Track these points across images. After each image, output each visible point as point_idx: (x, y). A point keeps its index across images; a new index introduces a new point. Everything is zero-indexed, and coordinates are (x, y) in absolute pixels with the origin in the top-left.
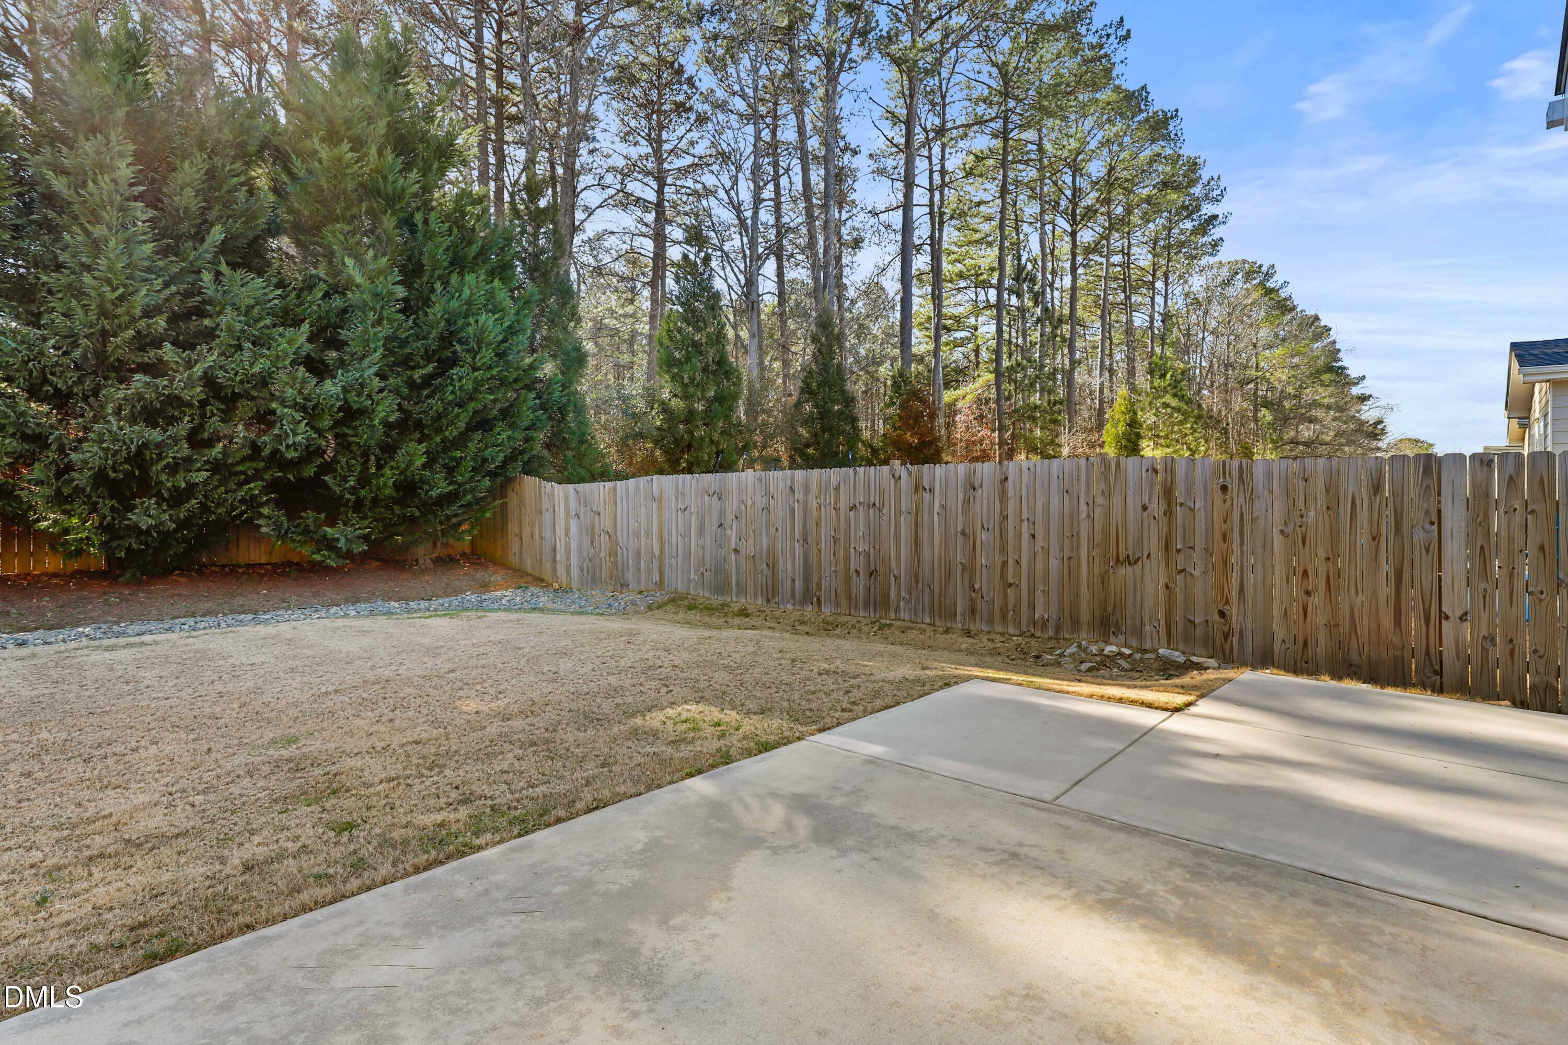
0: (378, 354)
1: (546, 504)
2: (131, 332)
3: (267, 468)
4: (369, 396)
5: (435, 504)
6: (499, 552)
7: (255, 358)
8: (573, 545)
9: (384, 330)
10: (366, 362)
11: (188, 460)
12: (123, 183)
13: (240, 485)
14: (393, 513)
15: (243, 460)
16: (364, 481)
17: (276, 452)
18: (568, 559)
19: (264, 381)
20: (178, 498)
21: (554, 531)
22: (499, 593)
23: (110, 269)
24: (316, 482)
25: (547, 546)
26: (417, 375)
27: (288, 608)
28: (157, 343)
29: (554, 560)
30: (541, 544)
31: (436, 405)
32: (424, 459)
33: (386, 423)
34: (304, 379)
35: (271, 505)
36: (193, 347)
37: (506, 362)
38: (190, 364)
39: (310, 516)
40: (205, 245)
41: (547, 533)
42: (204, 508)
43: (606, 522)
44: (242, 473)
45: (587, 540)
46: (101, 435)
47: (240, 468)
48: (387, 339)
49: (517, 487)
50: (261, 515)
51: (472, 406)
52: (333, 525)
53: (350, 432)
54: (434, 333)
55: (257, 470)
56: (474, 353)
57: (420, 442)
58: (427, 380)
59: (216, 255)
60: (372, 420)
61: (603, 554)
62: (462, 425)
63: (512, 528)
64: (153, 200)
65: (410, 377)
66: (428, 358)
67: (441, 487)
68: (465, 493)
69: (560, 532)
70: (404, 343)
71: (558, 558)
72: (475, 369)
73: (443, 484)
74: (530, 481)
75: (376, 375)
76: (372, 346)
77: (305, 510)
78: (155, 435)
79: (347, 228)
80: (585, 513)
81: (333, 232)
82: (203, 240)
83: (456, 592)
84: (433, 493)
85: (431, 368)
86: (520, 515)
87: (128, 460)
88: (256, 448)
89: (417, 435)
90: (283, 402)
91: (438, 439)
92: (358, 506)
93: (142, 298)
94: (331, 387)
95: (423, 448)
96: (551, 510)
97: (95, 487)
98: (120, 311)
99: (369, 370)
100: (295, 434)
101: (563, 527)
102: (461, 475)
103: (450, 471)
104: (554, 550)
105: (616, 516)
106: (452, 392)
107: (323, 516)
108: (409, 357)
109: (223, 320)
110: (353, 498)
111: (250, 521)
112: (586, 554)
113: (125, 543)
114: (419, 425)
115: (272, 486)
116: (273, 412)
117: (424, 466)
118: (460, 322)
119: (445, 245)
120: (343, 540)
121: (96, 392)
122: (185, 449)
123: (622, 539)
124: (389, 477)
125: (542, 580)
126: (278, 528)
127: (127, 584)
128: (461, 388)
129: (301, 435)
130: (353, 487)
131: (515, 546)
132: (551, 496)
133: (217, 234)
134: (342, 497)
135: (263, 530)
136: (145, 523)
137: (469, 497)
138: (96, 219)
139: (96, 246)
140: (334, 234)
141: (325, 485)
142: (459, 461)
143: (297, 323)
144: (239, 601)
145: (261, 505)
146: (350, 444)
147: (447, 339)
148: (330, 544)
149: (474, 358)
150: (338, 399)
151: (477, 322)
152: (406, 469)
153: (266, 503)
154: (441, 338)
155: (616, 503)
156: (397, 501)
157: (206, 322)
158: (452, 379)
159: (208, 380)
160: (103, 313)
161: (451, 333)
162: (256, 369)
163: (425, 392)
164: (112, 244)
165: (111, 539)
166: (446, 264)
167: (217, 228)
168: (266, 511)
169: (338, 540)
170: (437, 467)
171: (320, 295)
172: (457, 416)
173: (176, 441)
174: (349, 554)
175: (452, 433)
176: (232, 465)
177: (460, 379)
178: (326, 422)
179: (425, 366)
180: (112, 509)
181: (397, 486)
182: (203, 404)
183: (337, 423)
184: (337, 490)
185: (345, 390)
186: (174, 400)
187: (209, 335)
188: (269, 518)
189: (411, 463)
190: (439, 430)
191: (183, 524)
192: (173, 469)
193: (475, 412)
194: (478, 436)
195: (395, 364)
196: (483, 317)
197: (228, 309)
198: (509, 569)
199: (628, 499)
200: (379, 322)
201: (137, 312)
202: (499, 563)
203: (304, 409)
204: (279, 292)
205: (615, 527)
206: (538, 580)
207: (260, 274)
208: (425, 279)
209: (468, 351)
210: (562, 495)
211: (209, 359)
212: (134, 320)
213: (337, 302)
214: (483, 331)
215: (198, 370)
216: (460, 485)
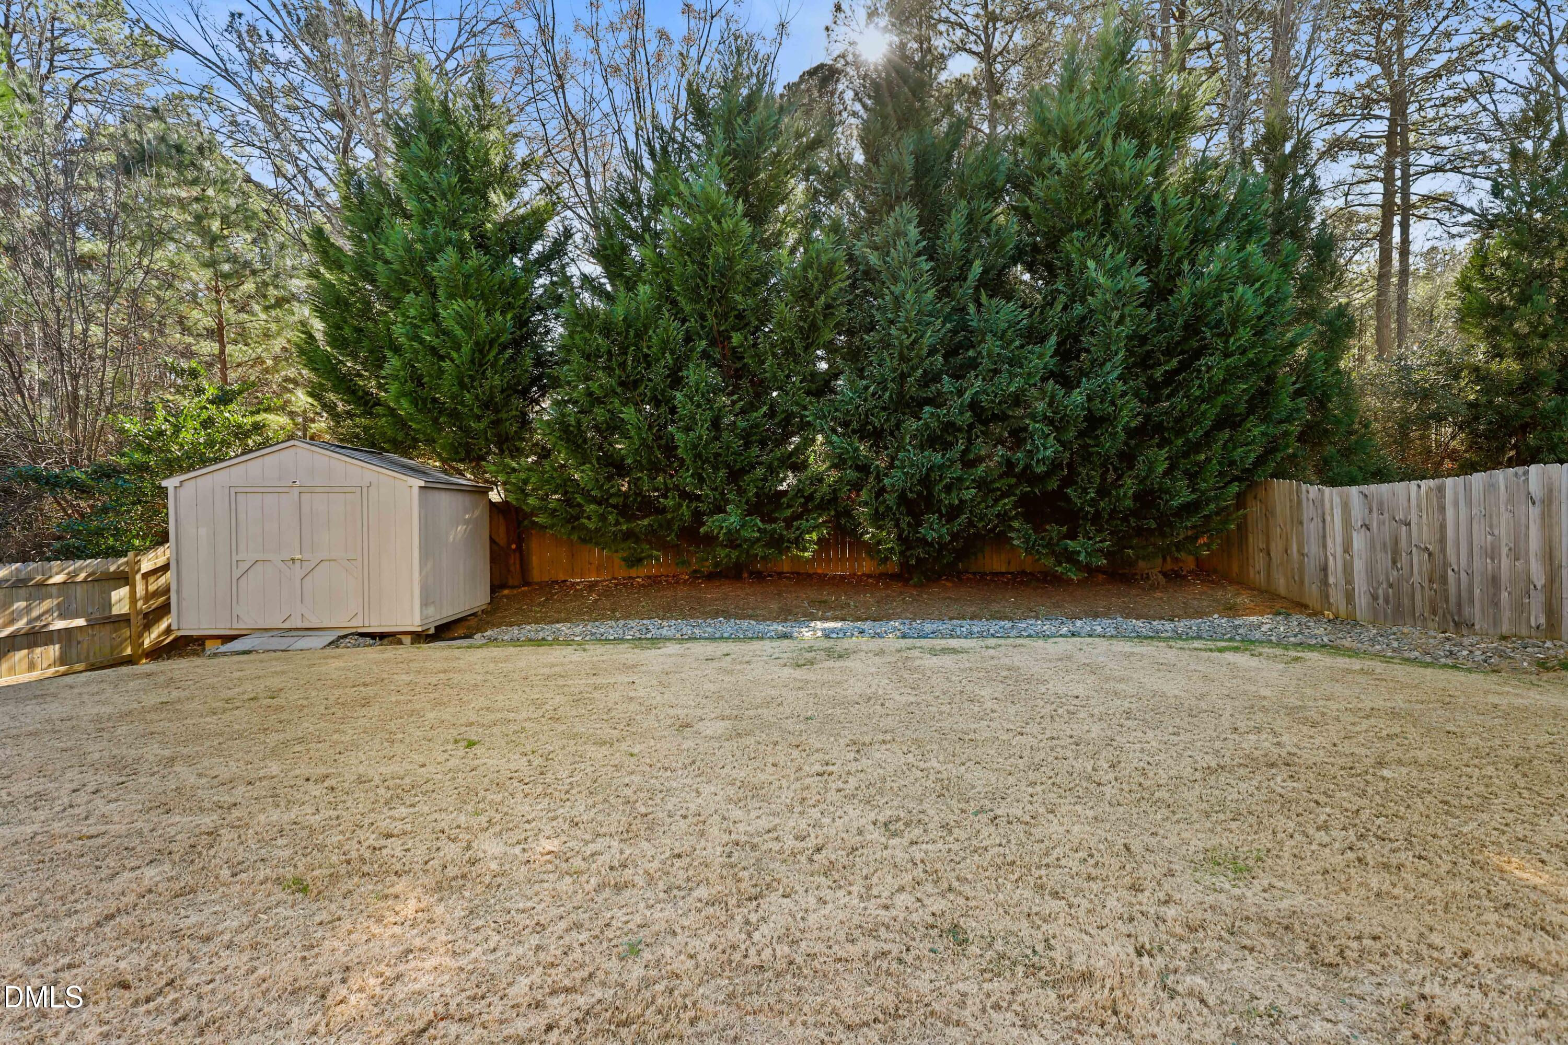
0: (1121, 355)
1: (1308, 511)
2: (920, 371)
3: (1017, 485)
4: (1113, 403)
5: (1174, 515)
6: (1235, 568)
7: (1012, 376)
8: (1359, 565)
9: (1125, 330)
10: (1108, 366)
11: (960, 479)
12: (912, 242)
13: (996, 501)
14: (1129, 526)
15: (1001, 477)
16: (1103, 492)
17: (1028, 467)
18: (1349, 581)
19: (1017, 400)
20: (953, 513)
21: (1325, 546)
22: (1254, 619)
23: (908, 320)
24: (1060, 494)
25: (1311, 566)
26: (1158, 374)
27: (1037, 618)
28: (937, 379)
29: (1325, 582)
30: (1302, 563)
31: (1180, 402)
32: (1166, 465)
33: (1127, 430)
34: (1053, 391)
35: (1021, 519)
36: (962, 377)
37: (1265, 343)
38: (960, 393)
39: (1054, 530)
40: (968, 282)
41: (1313, 548)
42: (971, 523)
43: (1422, 533)
44: (998, 489)
45: (1384, 560)
46: (903, 461)
47: (997, 485)
48: (1129, 338)
49: (1261, 494)
50: (1012, 529)
51: (1221, 399)
52: (1073, 537)
53: (1091, 442)
54: (1180, 321)
55: (1010, 486)
56: (1225, 336)
57: (1160, 446)
58: (1170, 377)
59: (977, 289)
60: (1115, 427)
61: (1416, 578)
62: (1208, 423)
63: (1255, 541)
64: (930, 253)
65: (1151, 378)
66: (1169, 353)
67: (1184, 496)
68: (1208, 501)
69: (1335, 545)
70: (1144, 340)
71: (1331, 580)
72: (1227, 355)
73: (1185, 492)
74: (1281, 488)
75: (1119, 378)
76: (1113, 348)
77: (1049, 523)
78: (938, 458)
79: (1082, 234)
80: (1381, 523)
81: (1071, 241)
82: (965, 279)
83: (1199, 614)
84: (1174, 503)
85: (1174, 363)
86: (1267, 527)
87: (920, 482)
88: (1010, 464)
89: (1157, 440)
90: (1033, 417)
91: (1180, 442)
92: (1096, 518)
93: (929, 339)
94: (1078, 396)
95: (1164, 453)
96: (1317, 521)
97: (899, 505)
98: (913, 354)
99: (1112, 373)
100: (1045, 448)
101: (1339, 539)
102: (1205, 481)
103: (1192, 477)
104: (1325, 569)
105: (1443, 527)
106: (1200, 386)
107: (1065, 529)
108: (1149, 354)
109: (984, 348)
110: (1092, 510)
111: (1003, 533)
112: (1382, 578)
113: (915, 552)
114: (1159, 428)
115: (1023, 501)
116: (1025, 429)
117: (1166, 473)
118: (1209, 304)
119: (1185, 222)
120: (1083, 555)
121: (898, 426)
122: (957, 471)
123: (1457, 556)
124: (1129, 485)
125: (1306, 607)
126: (1027, 541)
127: (915, 586)
128: (1210, 379)
129: (1049, 450)
130: (1092, 499)
131: (1259, 561)
132: (1319, 503)
133: (977, 268)
134: (1082, 509)
135: (1016, 542)
136: (931, 535)
137: (1212, 506)
138: (895, 279)
139: (898, 301)
140: (1071, 245)
141: (1067, 499)
142: (1201, 466)
143: (1043, 340)
144: (995, 607)
145: (1011, 519)
146: (1091, 454)
147: (1191, 329)
148: (1070, 557)
149: (1227, 342)
150: (1083, 409)
151: (1231, 298)
152: (1147, 477)
153: (1015, 518)
154: (1186, 326)
155: (1442, 509)
156: (1134, 513)
157: (971, 353)
158: (1199, 371)
159: (974, 405)
160: (903, 358)
161: (1198, 319)
162: (1012, 389)
163: (1167, 391)
164: (908, 296)
165: (908, 549)
166: (1186, 243)
167: (978, 262)
168: (1016, 524)
169: (1079, 553)
170: (1178, 474)
171: (1060, 307)
172: (1204, 413)
173: (952, 462)
174: (1088, 568)
175: (1195, 434)
176: (992, 482)
177: (1209, 368)
178: (1071, 434)
179: (1167, 362)
180: (909, 524)
181: (1136, 497)
182: (971, 427)
183: (1081, 434)
184: (1078, 502)
185: (1090, 399)
186: (950, 427)
187: (973, 364)
188: (1018, 531)
189: (1151, 470)
190: (1180, 432)
191: (955, 536)
192: (948, 489)
193: (1225, 406)
194: (1226, 434)
195: (1135, 365)
196: (1240, 289)
197: (988, 337)
198: (1253, 589)
199: (1469, 503)
200: (1121, 321)
201: (924, 352)
202: (1241, 582)
203: (1051, 422)
204: (1026, 312)
205: (1442, 540)
206: (1301, 606)
207: (1009, 299)
208: (1162, 266)
209: (1219, 335)
210: (1337, 500)
211: (975, 385)
212: (922, 360)
213: (1078, 310)
214: (1238, 307)
215: (967, 395)
216: (1203, 493)
